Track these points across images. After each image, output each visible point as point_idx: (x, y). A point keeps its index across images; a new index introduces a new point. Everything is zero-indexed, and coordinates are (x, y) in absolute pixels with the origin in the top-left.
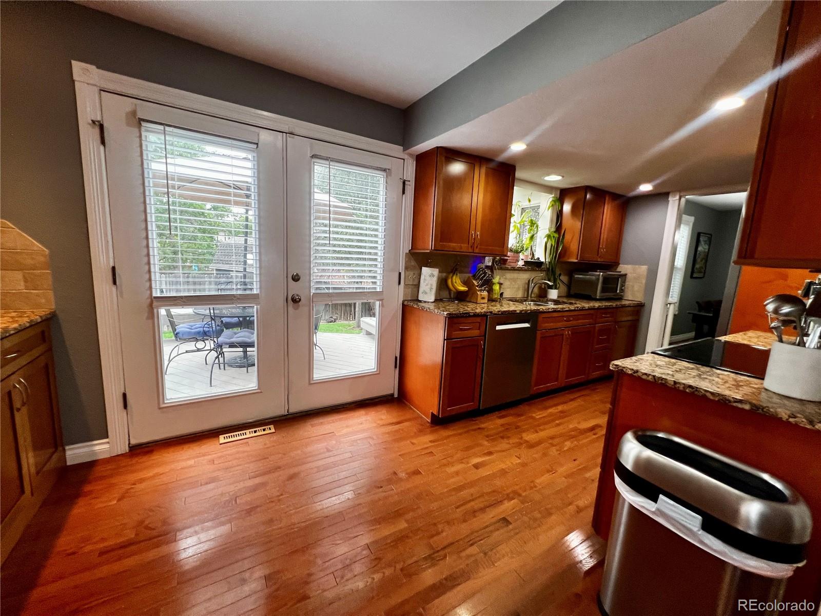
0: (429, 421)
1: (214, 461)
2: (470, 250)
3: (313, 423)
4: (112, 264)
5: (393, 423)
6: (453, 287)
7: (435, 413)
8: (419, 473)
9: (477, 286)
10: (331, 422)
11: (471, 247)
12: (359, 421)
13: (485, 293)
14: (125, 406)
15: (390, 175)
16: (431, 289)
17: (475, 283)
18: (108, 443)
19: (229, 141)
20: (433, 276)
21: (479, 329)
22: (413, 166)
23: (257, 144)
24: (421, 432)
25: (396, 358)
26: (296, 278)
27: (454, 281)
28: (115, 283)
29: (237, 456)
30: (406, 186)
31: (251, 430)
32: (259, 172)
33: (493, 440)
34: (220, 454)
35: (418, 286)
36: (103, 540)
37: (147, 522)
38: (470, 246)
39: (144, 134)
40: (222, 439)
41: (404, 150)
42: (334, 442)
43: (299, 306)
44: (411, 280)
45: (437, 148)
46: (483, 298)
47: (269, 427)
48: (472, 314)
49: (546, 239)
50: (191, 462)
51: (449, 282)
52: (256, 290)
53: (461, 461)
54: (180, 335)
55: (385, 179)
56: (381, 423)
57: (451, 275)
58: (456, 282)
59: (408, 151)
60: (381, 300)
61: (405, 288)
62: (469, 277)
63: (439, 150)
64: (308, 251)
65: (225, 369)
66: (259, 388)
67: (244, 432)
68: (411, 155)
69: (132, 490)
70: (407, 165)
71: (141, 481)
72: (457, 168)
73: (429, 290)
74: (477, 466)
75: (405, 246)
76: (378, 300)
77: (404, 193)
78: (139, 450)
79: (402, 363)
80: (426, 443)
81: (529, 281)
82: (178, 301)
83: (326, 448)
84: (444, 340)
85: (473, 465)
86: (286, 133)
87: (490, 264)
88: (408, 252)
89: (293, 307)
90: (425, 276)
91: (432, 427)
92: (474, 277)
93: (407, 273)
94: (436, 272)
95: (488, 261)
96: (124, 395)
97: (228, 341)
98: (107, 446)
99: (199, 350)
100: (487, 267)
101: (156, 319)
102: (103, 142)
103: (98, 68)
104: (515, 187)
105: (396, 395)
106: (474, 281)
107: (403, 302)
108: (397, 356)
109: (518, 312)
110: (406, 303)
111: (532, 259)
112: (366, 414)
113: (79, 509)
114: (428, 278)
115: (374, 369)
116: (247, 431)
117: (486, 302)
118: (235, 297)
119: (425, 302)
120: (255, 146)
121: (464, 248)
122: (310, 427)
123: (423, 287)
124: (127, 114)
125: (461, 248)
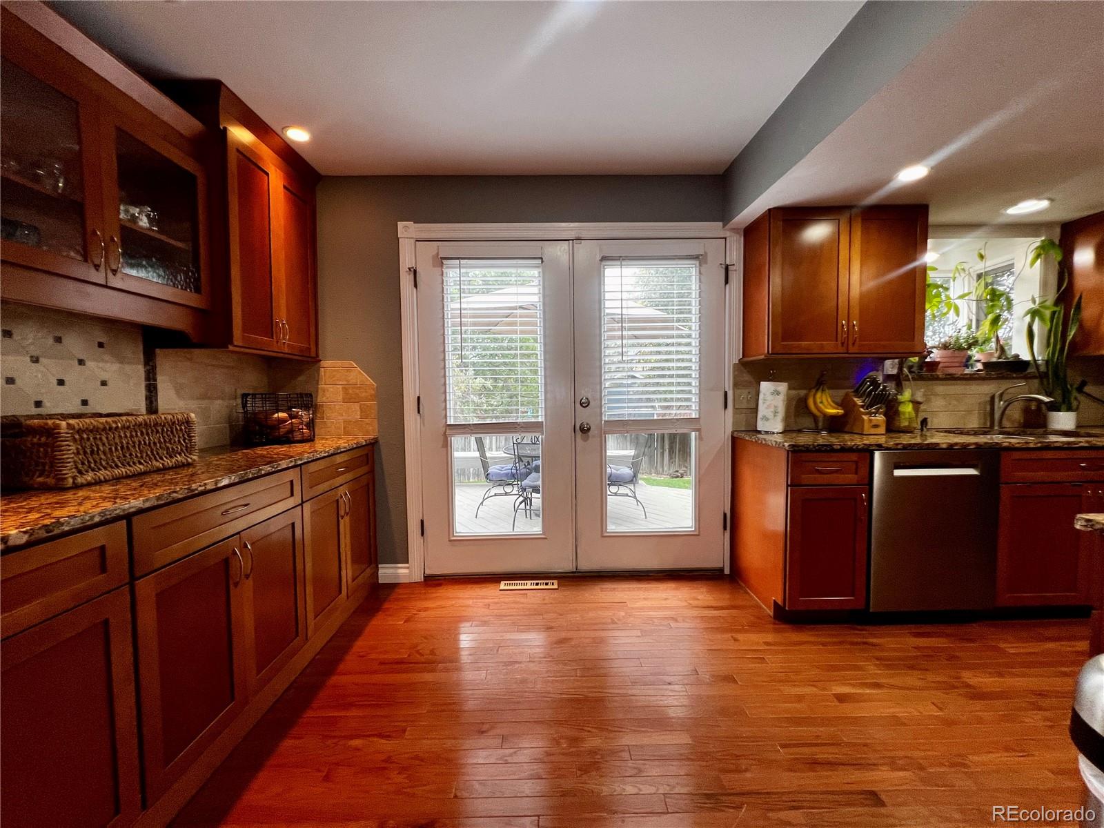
0: (772, 614)
1: (489, 605)
2: (841, 350)
3: (604, 587)
4: (418, 395)
5: (712, 607)
6: (819, 411)
7: (780, 602)
8: (735, 681)
9: (862, 407)
10: (627, 589)
11: (843, 344)
12: (664, 595)
13: (880, 418)
14: (423, 534)
15: (706, 263)
16: (776, 413)
17: (859, 402)
18: (408, 568)
19: (514, 262)
20: (778, 393)
21: (856, 473)
22: (740, 244)
23: (541, 258)
24: (755, 626)
25: (725, 515)
26: (585, 404)
27: (818, 400)
28: (419, 412)
29: (513, 605)
30: (729, 272)
31: (533, 582)
32: (544, 288)
33: (888, 667)
34: (496, 600)
35: (755, 410)
36: (386, 652)
37: (419, 648)
38: (839, 342)
39: (445, 271)
40: (503, 585)
41: (724, 226)
42: (623, 614)
43: (588, 437)
44: (745, 401)
45: (770, 210)
46: (876, 426)
47: (552, 581)
48: (839, 447)
49: (1028, 318)
50: (470, 602)
51: (811, 402)
52: (542, 418)
53: (812, 682)
54: (490, 476)
55: (698, 269)
56: (695, 603)
57: (814, 391)
58: (821, 402)
59: (729, 226)
60: (698, 430)
61: (734, 414)
62: (847, 395)
63: (772, 213)
64: (598, 371)
65: (531, 518)
66: (544, 533)
67: (525, 582)
68: (735, 230)
69: (417, 616)
70: (731, 245)
71: (426, 609)
72: (817, 233)
73: (772, 414)
74: (841, 698)
75: (733, 353)
76: (695, 430)
77: (727, 282)
78: (433, 581)
79: (733, 522)
80: (758, 644)
81: (993, 398)
82: (467, 429)
83: (612, 619)
84: (788, 486)
85: (834, 695)
86: (573, 240)
87: (895, 372)
88: (737, 362)
89: (582, 439)
90: (764, 395)
91: (775, 624)
92: (857, 393)
93: (738, 392)
94: (783, 387)
95: (890, 367)
96: (422, 522)
97: (532, 484)
98: (406, 571)
99: (506, 494)
100: (888, 378)
101: (449, 448)
102: (416, 286)
103: (414, 223)
104: (929, 240)
105: (727, 571)
106: (856, 399)
107: (733, 432)
108: (726, 512)
109: (944, 446)
110: (735, 435)
111: (999, 358)
112: (676, 589)
113: (378, 622)
114: (769, 397)
115: (692, 527)
116: (529, 582)
117: (884, 432)
118: (519, 425)
119: (767, 433)
120: (540, 261)
121: (829, 347)
122: (599, 590)
123: (762, 410)
124: (433, 257)
125: (822, 347)
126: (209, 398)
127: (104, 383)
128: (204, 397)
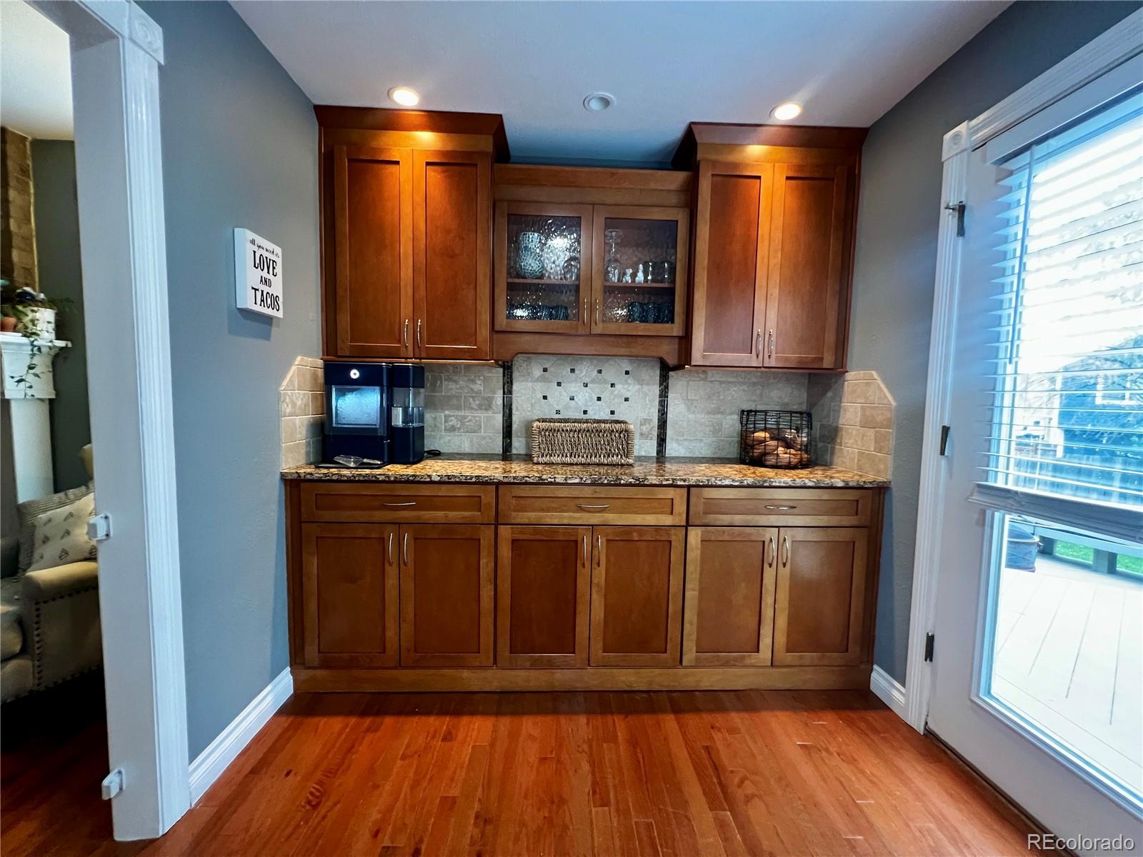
4: (946, 425)
18: (904, 695)
28: (943, 452)
82: (1011, 501)
96: (931, 639)
98: (901, 698)
101: (988, 528)
102: (962, 233)
103: (970, 120)
126: (722, 413)
127: (626, 400)
128: (717, 411)
